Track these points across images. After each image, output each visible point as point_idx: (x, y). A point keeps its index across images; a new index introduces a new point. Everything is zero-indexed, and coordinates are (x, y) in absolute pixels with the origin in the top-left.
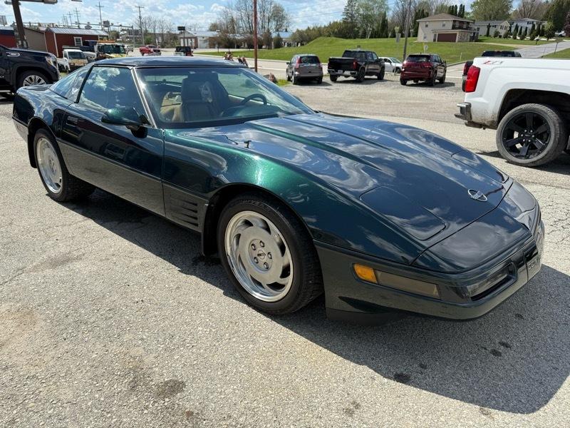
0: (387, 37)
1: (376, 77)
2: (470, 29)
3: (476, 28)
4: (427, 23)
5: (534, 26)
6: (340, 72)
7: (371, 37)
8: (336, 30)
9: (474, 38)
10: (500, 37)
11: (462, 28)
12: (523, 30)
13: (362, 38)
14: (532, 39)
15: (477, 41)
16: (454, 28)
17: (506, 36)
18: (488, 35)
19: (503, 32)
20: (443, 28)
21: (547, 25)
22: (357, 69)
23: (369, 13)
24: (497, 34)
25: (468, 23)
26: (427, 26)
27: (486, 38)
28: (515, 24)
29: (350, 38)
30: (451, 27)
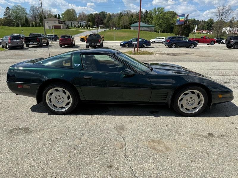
0: (30, 26)
1: (46, 45)
2: (65, 24)
3: (67, 24)
4: (48, 21)
5: (86, 23)
6: (31, 43)
7: (22, 26)
8: (2, 22)
9: (68, 28)
10: (76, 27)
11: (62, 24)
12: (83, 25)
13: (16, 26)
14: (87, 28)
15: (69, 29)
16: (59, 23)
17: (78, 27)
18: (72, 26)
19: (77, 26)
20: (55, 23)
21: (90, 23)
22: (39, 42)
23: (18, 15)
24: (75, 26)
25: (64, 22)
26: (48, 22)
27: (71, 27)
28: (80, 23)
29: (11, 26)
30: (58, 23)
